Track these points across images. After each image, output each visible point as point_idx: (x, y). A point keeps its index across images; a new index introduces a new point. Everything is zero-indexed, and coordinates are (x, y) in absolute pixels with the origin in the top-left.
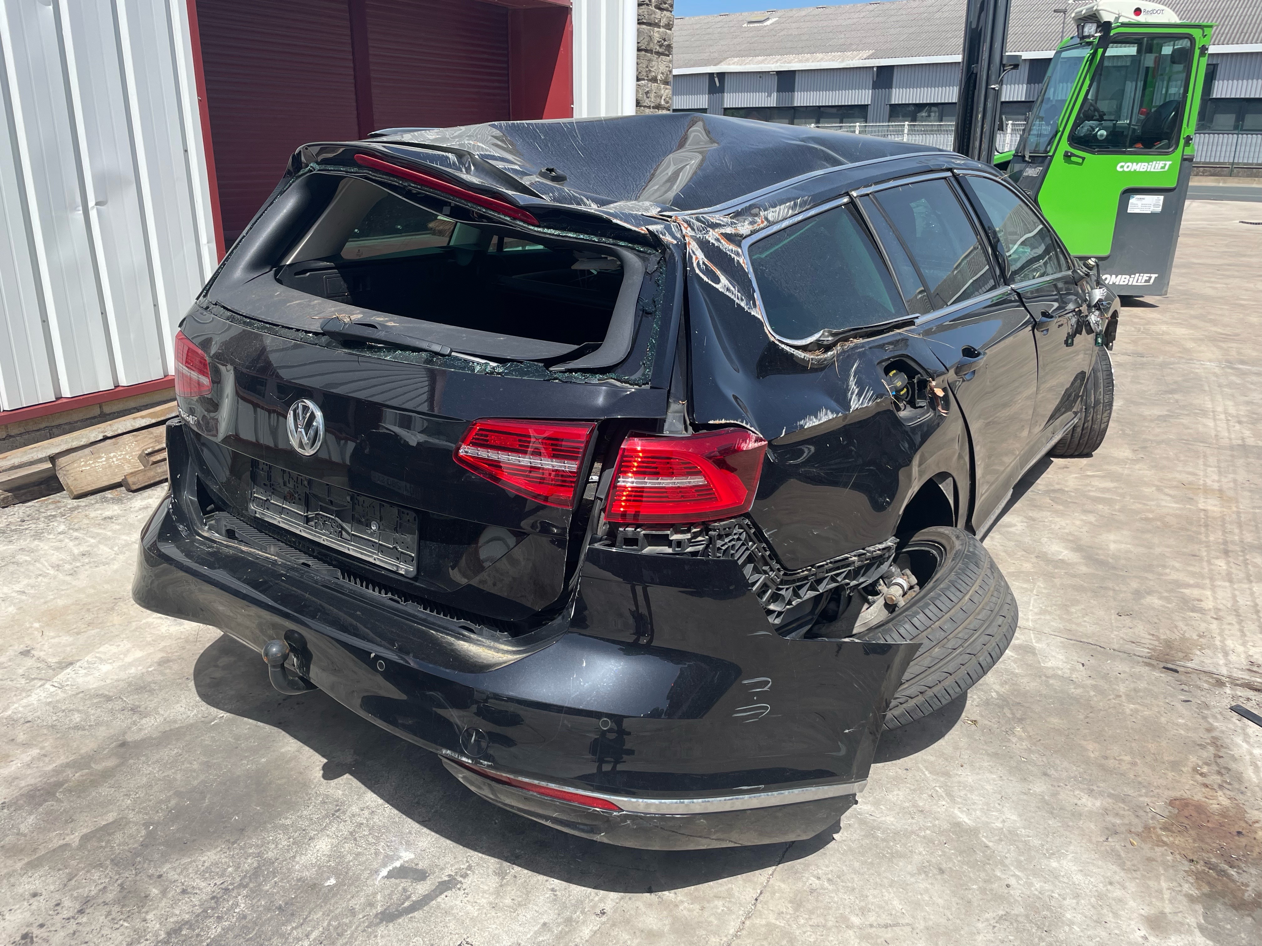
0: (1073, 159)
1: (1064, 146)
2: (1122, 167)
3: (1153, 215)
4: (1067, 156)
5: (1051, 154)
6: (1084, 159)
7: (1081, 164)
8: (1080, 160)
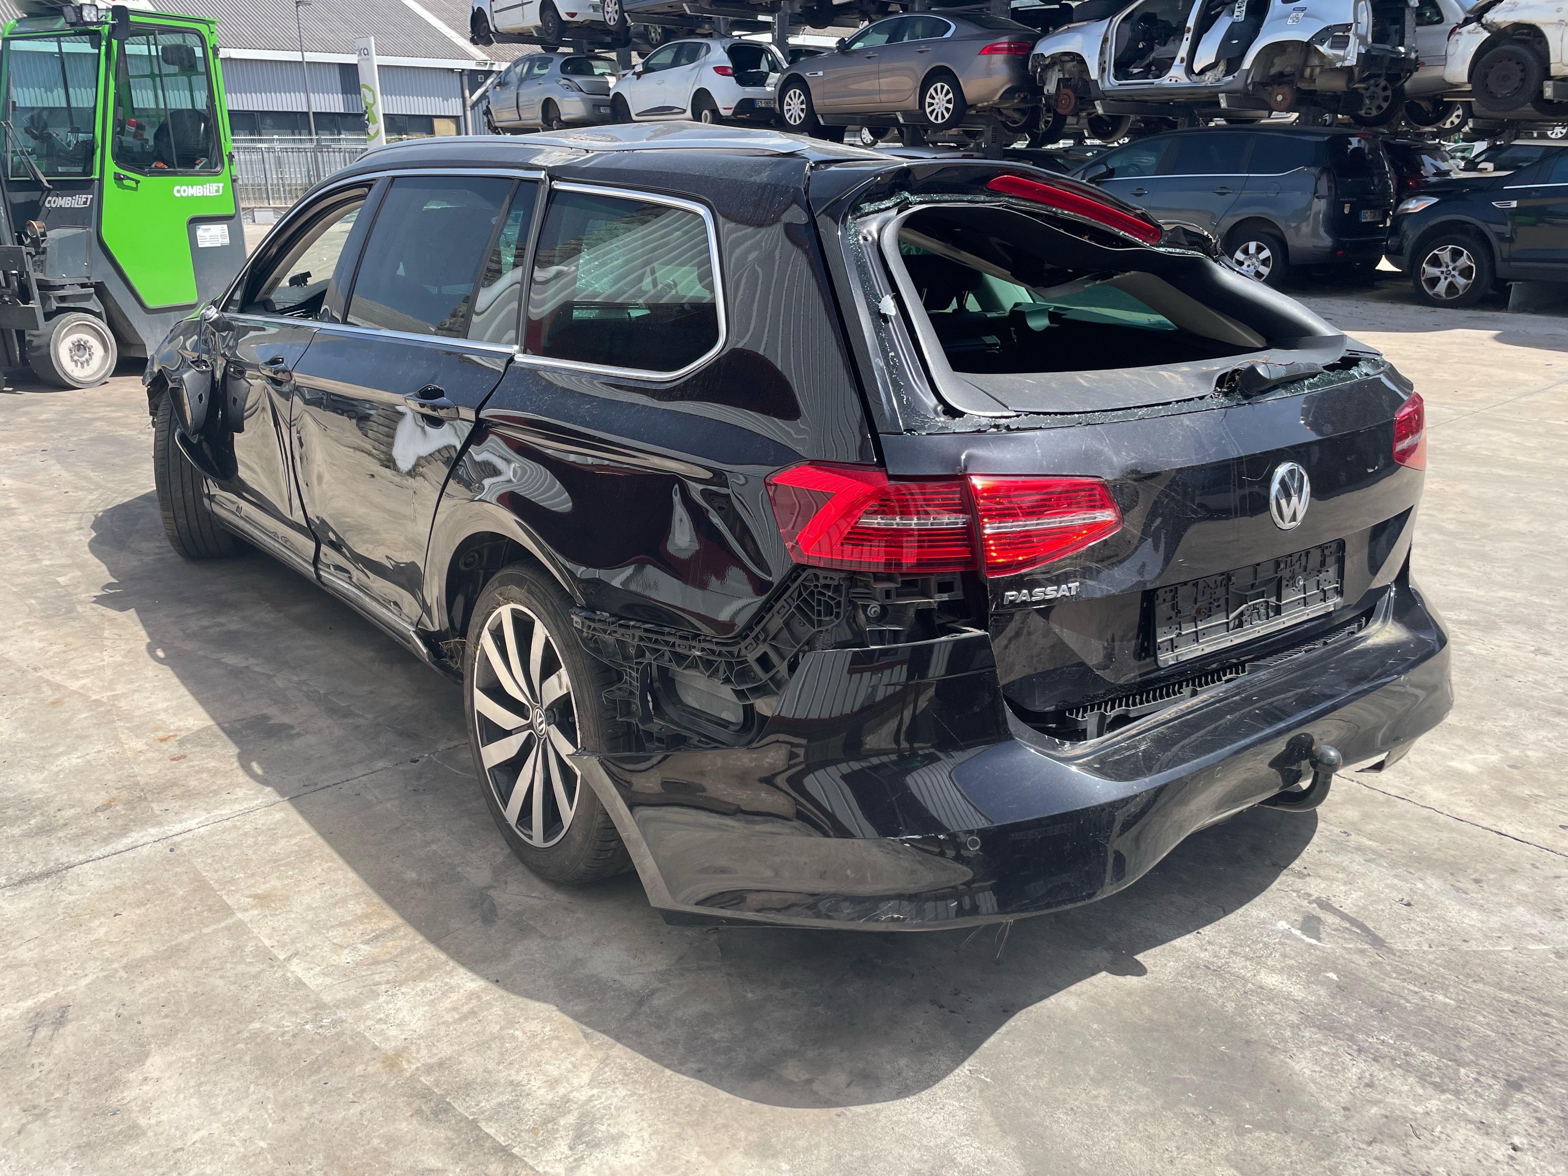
0: (126, 182)
1: (111, 167)
2: (179, 191)
3: (223, 247)
4: (118, 178)
5: (96, 176)
6: (137, 182)
7: (136, 189)
8: (133, 184)
